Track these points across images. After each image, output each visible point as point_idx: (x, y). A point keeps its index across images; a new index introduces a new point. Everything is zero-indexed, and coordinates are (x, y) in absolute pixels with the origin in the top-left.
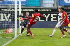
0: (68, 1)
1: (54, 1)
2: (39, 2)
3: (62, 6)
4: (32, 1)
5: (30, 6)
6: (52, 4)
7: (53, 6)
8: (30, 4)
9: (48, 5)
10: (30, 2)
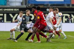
7: (21, 5)
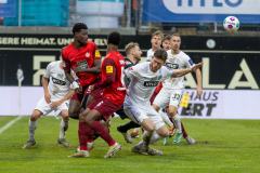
0: (180, 3)
1: (122, 5)
2: (62, 7)
3: (153, 23)
4: (31, 3)
5: (23, 25)
6: (112, 16)
8: (24, 17)
9: (96, 18)
10: (24, 6)
